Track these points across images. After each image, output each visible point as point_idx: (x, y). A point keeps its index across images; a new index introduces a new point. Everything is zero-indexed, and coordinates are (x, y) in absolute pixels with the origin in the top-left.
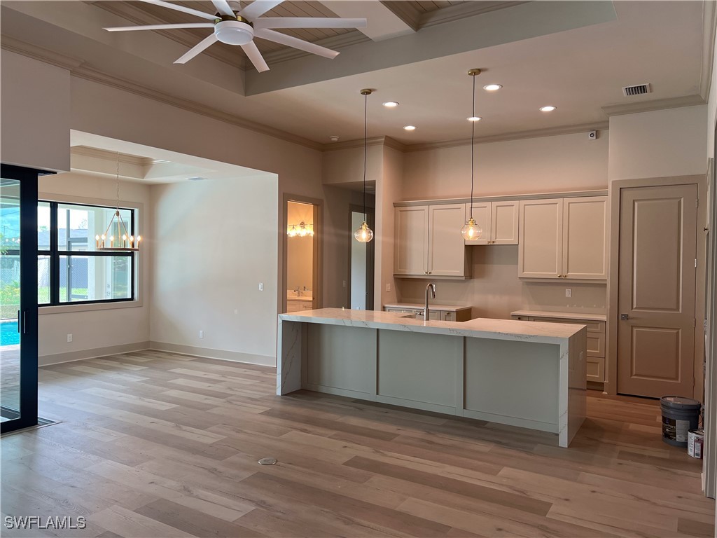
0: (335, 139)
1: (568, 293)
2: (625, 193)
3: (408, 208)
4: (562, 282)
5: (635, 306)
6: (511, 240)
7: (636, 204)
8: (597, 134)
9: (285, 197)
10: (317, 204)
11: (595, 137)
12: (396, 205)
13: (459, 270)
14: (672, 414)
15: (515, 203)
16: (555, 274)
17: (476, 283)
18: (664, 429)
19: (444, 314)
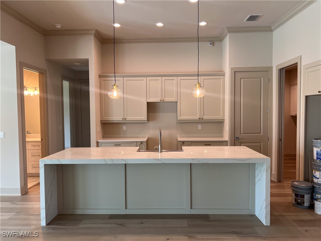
0: (59, 26)
1: (200, 127)
2: (237, 74)
3: (109, 79)
4: (201, 121)
5: (242, 132)
6: (174, 99)
7: (242, 80)
8: (213, 43)
9: (21, 66)
10: (42, 73)
11: (212, 45)
12: (100, 76)
13: (144, 117)
14: (301, 192)
15: (175, 78)
16: (197, 117)
17: (151, 124)
18: (296, 200)
19: (138, 144)
